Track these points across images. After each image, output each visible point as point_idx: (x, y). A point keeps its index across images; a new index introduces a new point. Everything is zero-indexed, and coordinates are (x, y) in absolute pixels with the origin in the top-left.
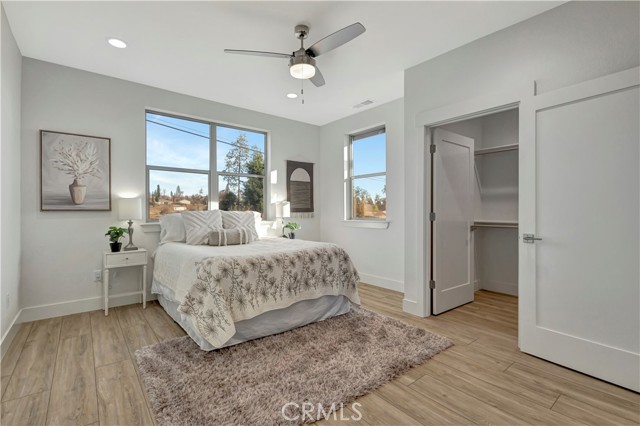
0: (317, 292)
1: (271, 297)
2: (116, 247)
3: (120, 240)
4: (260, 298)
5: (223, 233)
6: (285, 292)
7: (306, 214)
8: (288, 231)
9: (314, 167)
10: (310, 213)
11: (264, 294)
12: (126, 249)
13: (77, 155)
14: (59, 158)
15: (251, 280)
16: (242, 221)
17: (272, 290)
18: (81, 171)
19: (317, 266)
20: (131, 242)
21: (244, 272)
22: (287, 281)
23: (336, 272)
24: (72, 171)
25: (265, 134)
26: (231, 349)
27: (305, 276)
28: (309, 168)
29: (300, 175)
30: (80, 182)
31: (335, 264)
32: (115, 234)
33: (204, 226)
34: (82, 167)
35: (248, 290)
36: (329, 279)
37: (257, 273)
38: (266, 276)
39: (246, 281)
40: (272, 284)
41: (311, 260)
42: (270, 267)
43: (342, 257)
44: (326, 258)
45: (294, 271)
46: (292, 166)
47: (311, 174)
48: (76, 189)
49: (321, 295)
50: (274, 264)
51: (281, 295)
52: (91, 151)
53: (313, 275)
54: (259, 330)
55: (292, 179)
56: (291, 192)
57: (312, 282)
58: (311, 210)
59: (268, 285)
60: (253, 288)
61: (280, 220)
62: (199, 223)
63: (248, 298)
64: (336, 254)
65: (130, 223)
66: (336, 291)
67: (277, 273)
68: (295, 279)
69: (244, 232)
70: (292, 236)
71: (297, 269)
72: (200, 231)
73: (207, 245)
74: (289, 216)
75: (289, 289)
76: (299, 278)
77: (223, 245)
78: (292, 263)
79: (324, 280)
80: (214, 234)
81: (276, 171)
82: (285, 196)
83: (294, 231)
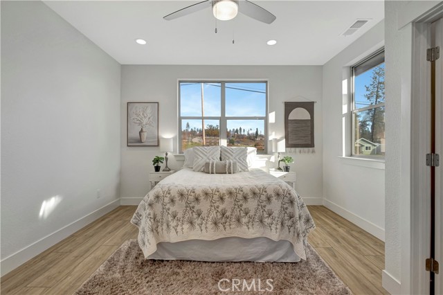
0: (252, 232)
1: (198, 227)
2: (157, 169)
3: (160, 164)
4: (186, 226)
5: (213, 164)
6: (210, 225)
7: (306, 149)
8: (282, 165)
9: (315, 104)
10: (311, 149)
11: (191, 223)
12: (163, 171)
13: (143, 114)
14: (135, 117)
15: (178, 208)
16: (234, 155)
17: (199, 221)
18: (144, 123)
19: (252, 205)
20: (167, 167)
21: (172, 201)
22: (213, 215)
23: (276, 214)
24: (140, 124)
25: (266, 82)
26: (165, 263)
27: (237, 212)
28: (309, 106)
29: (300, 114)
30: (144, 130)
31: (276, 206)
32: (157, 160)
33: (205, 158)
34: (145, 121)
35: (174, 217)
36: (267, 221)
37: (184, 203)
38: (193, 207)
39: (173, 209)
40: (199, 215)
41: (245, 198)
42: (197, 199)
43: (286, 200)
44: (263, 197)
45: (222, 207)
46: (289, 107)
47: (311, 112)
48: (142, 134)
49: (258, 235)
50: (202, 198)
51: (206, 228)
52: (149, 110)
53: (246, 214)
54: (189, 254)
55: (289, 118)
56: (289, 129)
57: (244, 220)
58: (311, 145)
59: (195, 216)
60: (179, 215)
61: (277, 154)
62: (202, 155)
63: (173, 224)
64: (278, 195)
65: (167, 154)
66: (274, 235)
67: (204, 206)
68: (223, 215)
69: (230, 163)
70: (287, 169)
71: (227, 205)
72: (201, 161)
73: (203, 172)
74: (284, 151)
75: (216, 224)
76: (228, 214)
77: (212, 173)
78: (222, 199)
79: (261, 221)
80: (207, 164)
81: (274, 113)
82: (283, 134)
83: (289, 165)
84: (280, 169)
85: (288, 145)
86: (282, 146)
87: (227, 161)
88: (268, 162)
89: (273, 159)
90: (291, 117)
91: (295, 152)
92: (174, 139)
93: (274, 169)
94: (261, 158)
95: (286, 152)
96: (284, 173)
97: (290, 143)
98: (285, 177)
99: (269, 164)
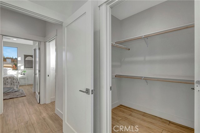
29: (30, 59)
46: (26, 56)
58: (32, 67)
70: (24, 74)
81: (20, 58)
82: (24, 64)
83: (25, 73)
84: (21, 74)
85: (25, 67)
86: (22, 68)
89: (20, 71)
90: (26, 59)
91: (26, 69)
95: (24, 69)
96: (23, 75)
97: (26, 66)
98: (23, 76)
99: (18, 73)
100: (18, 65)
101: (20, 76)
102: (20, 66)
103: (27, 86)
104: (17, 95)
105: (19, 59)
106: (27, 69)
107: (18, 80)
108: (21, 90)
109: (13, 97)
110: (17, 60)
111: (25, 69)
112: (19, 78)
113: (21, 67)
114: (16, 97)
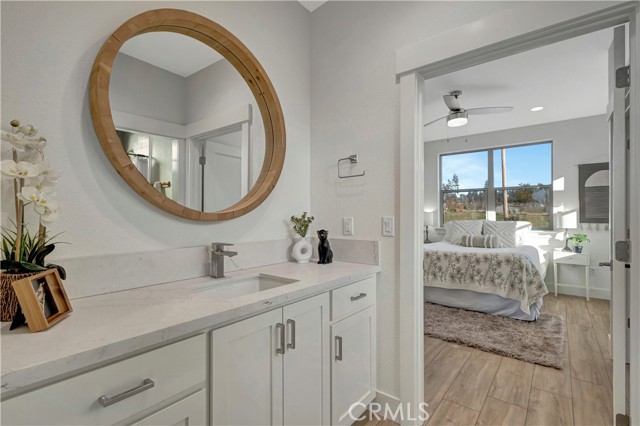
0: (484, 288)
5: (470, 237)
8: (573, 243)
11: (435, 275)
20: (427, 239)
22: (450, 270)
23: (505, 276)
25: (551, 142)
27: (470, 271)
31: (505, 270)
33: (463, 231)
36: (497, 281)
38: (436, 264)
40: (440, 270)
42: (439, 259)
44: (494, 262)
45: (457, 265)
51: (445, 280)
53: (479, 273)
55: (587, 185)
56: (587, 200)
57: (477, 278)
61: (564, 231)
62: (461, 229)
65: (427, 227)
66: (503, 293)
67: (444, 264)
68: (459, 272)
69: (489, 238)
70: (578, 250)
71: (462, 264)
72: (459, 235)
73: (461, 245)
74: (575, 227)
75: (452, 277)
76: (463, 271)
77: (470, 246)
78: (458, 260)
79: (493, 281)
80: (464, 238)
81: (562, 179)
82: (577, 205)
83: (580, 244)
84: (567, 249)
85: (582, 219)
86: (571, 221)
87: (487, 236)
88: (553, 240)
89: (560, 236)
90: (589, 183)
91: (590, 228)
92: (435, 213)
93: (561, 249)
94: (540, 234)
95: (580, 228)
96: (573, 254)
97: (587, 216)
98: (571, 258)
99: (554, 242)
100: (556, 210)
101: (559, 254)
102: (562, 214)
103: (590, 306)
104: (525, 347)
105: (559, 185)
106: (594, 225)
107: (536, 273)
108: (554, 321)
109: (504, 349)
110: (551, 192)
111: (585, 225)
112: (558, 265)
113: (565, 217)
114: (517, 351)
